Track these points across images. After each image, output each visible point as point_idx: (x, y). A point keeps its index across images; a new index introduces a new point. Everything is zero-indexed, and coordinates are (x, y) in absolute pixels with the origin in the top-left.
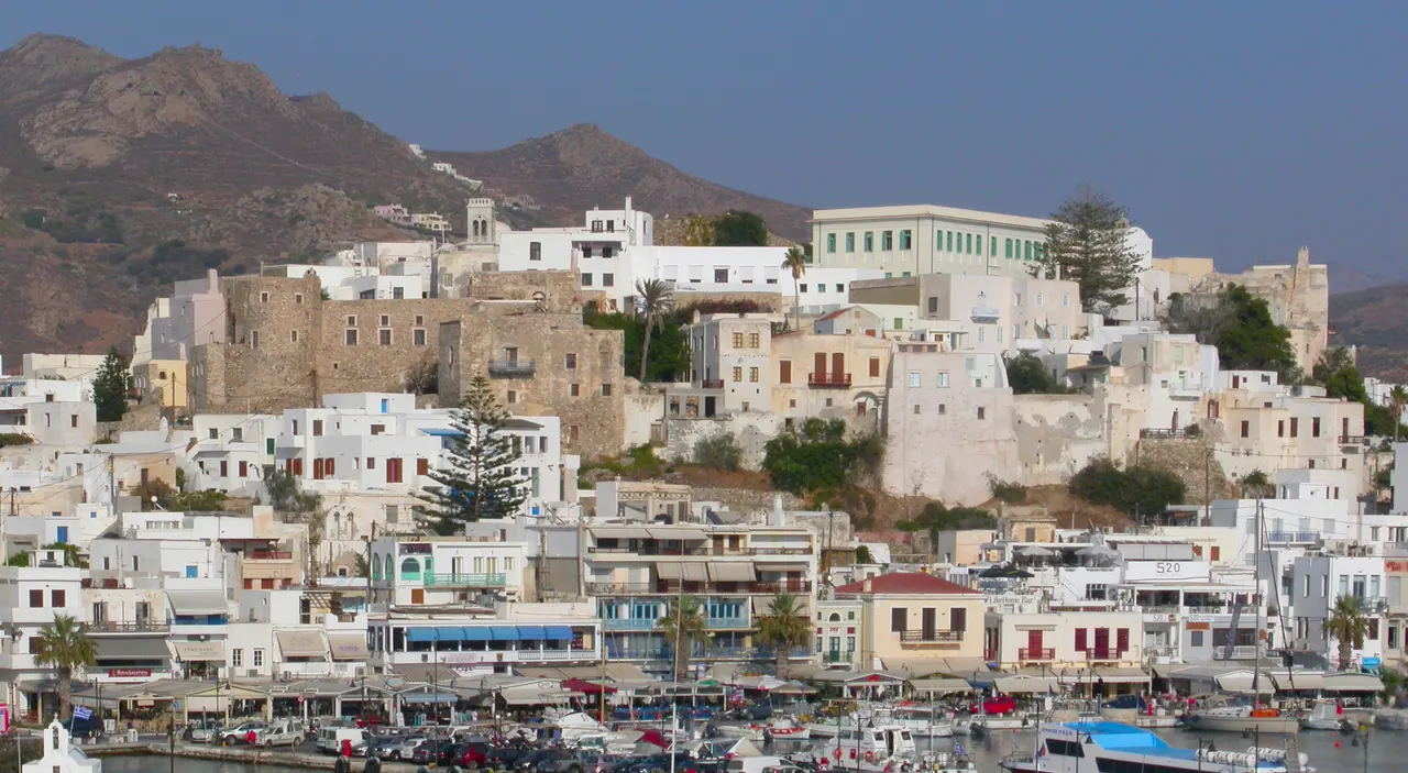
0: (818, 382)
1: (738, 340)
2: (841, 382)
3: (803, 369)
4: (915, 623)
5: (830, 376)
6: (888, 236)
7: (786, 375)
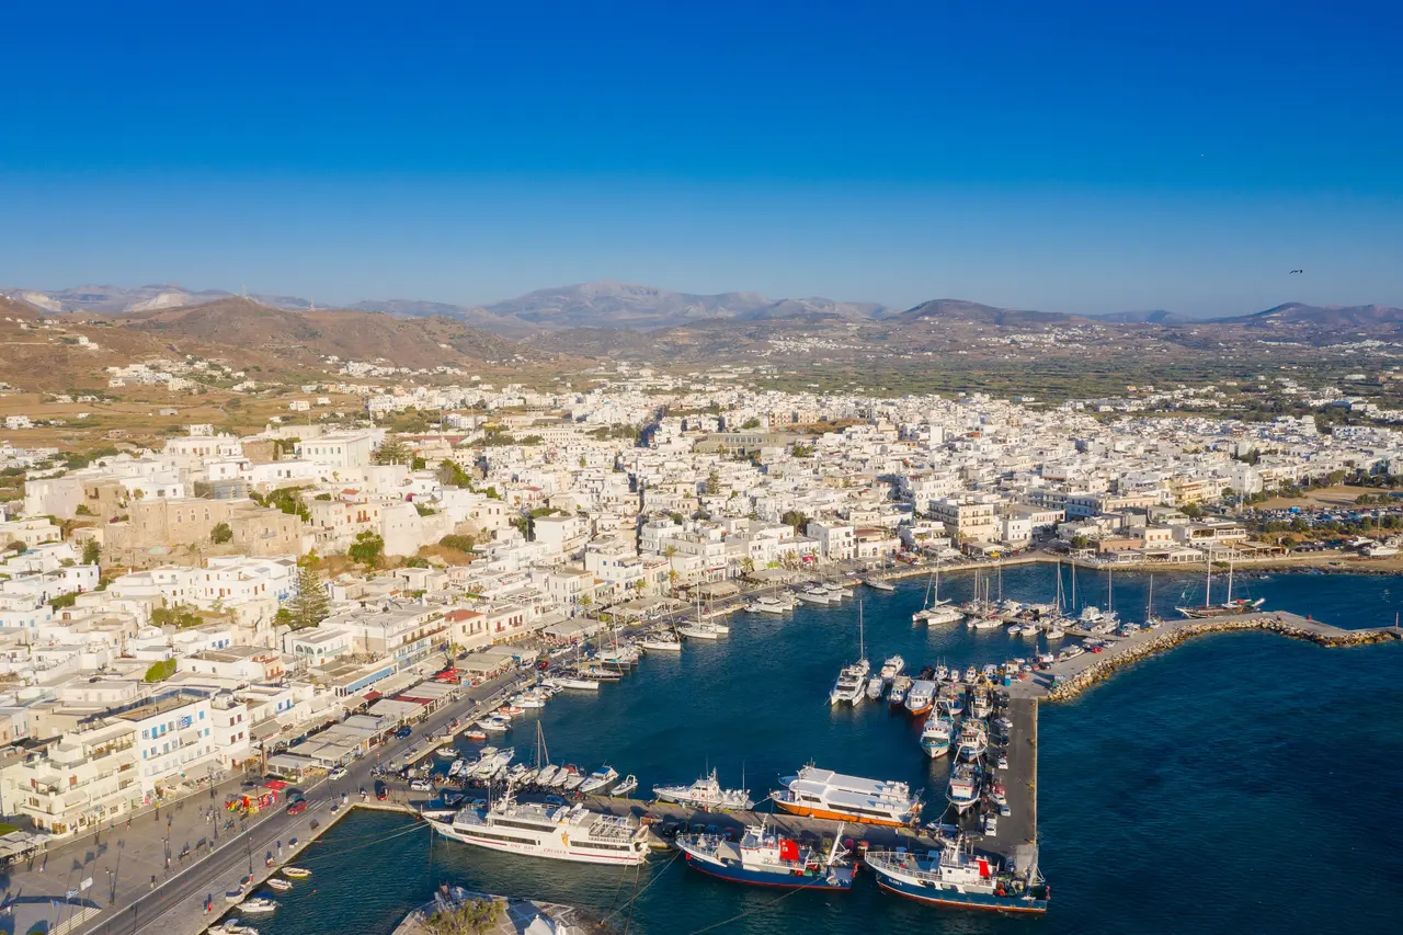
0: (359, 520)
1: (336, 513)
2: (366, 519)
3: (354, 517)
4: (468, 630)
5: (363, 518)
6: (332, 450)
7: (349, 521)
